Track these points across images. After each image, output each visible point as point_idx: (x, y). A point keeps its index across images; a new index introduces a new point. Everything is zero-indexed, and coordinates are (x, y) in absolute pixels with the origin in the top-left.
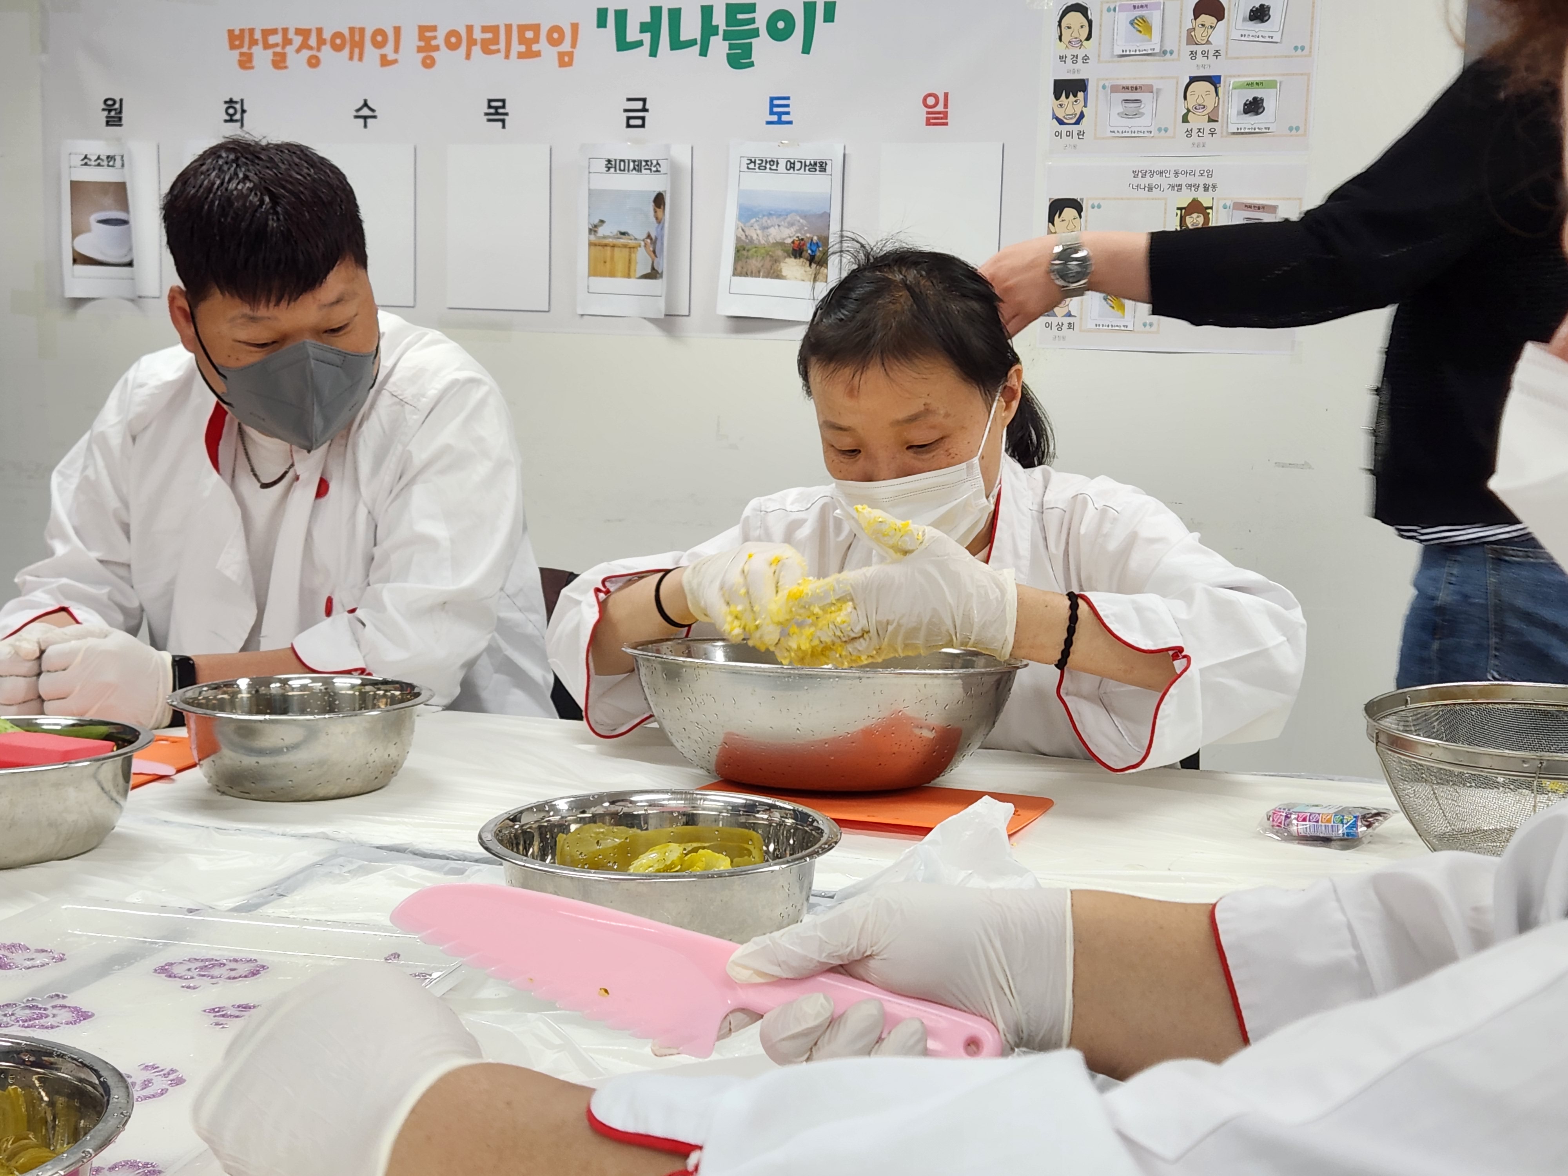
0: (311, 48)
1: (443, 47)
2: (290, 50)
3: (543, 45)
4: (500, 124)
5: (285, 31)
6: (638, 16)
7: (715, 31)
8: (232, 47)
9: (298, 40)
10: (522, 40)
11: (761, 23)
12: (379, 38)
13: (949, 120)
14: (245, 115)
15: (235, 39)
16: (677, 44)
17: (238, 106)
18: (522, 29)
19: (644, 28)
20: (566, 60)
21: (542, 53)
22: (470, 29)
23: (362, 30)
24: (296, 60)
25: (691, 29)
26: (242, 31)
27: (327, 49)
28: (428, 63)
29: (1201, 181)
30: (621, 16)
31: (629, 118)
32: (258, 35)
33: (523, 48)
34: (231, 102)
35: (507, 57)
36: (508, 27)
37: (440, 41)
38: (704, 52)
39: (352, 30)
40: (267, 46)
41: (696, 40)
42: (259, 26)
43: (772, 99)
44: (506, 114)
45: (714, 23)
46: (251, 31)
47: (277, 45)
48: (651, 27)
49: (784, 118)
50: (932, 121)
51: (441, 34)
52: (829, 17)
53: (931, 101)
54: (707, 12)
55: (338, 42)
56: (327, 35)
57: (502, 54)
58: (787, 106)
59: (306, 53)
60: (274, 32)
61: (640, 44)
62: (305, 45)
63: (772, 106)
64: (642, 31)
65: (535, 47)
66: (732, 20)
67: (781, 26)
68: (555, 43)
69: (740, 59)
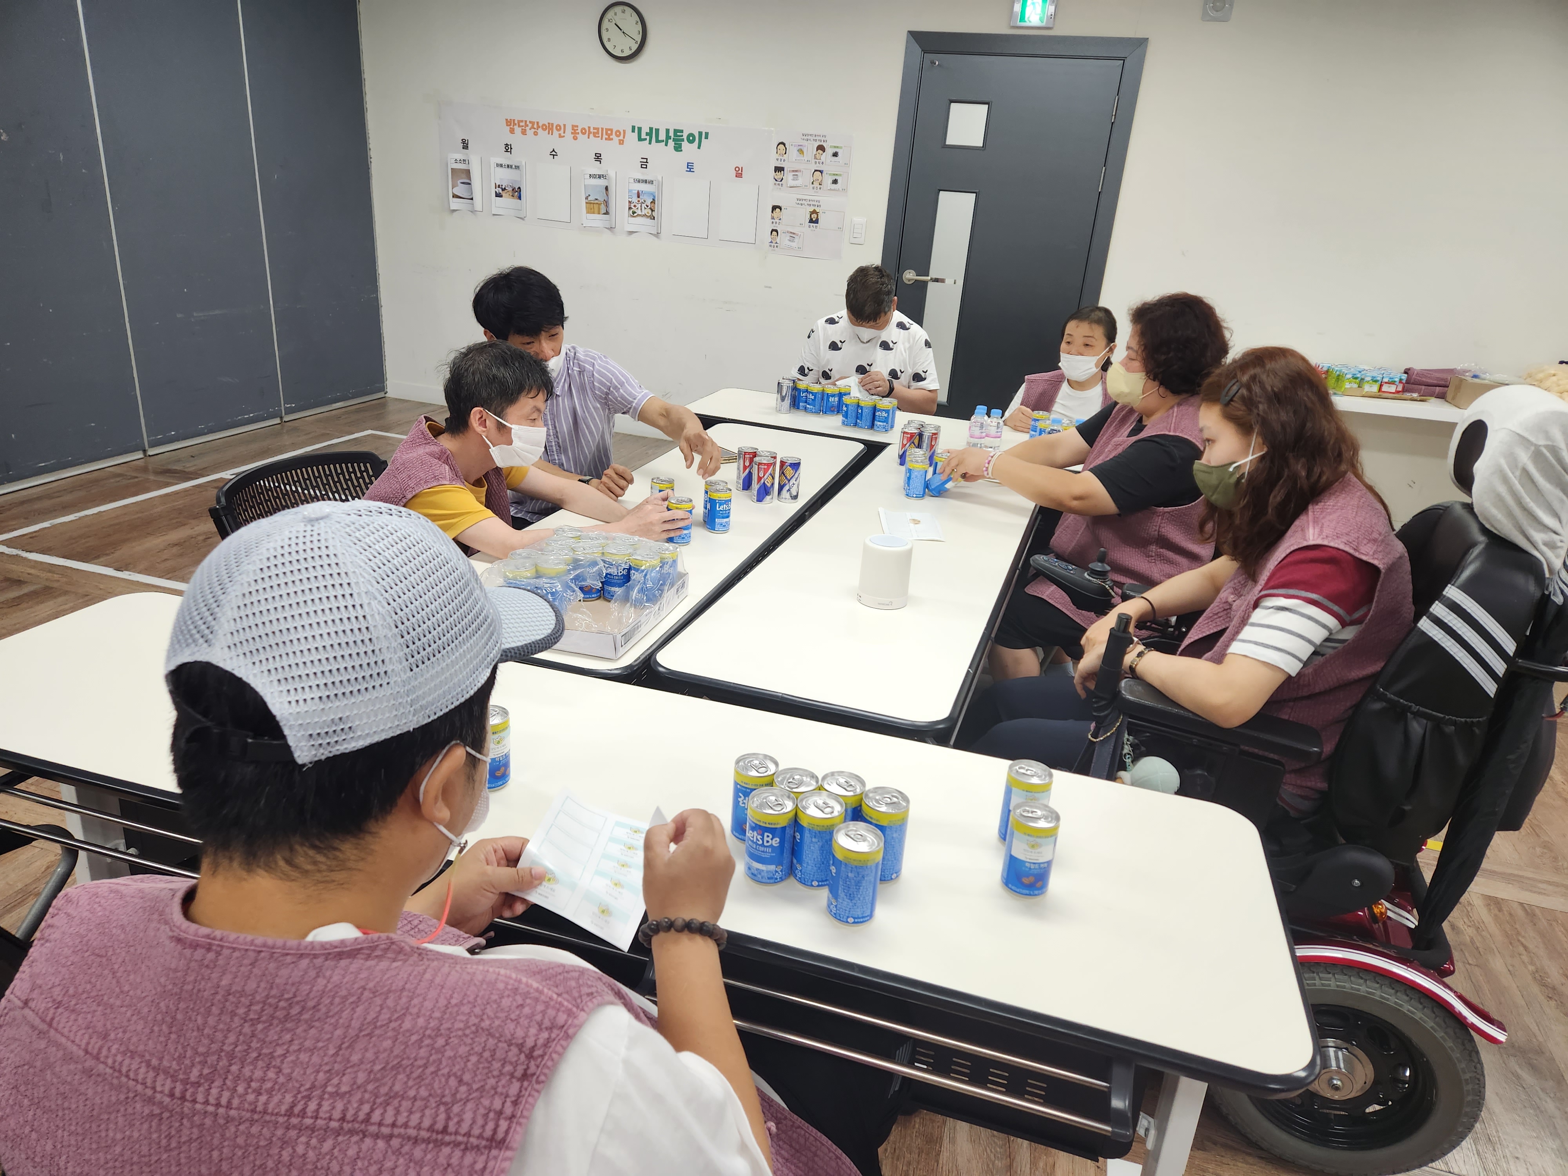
0: (535, 129)
1: (580, 133)
2: (528, 128)
3: (614, 136)
4: (599, 162)
5: (526, 121)
6: (645, 130)
7: (670, 138)
8: (507, 125)
9: (530, 125)
10: (607, 134)
11: (685, 137)
12: (558, 128)
13: (742, 176)
14: (512, 149)
15: (509, 122)
16: (658, 141)
17: (509, 146)
18: (607, 130)
20: (621, 142)
21: (614, 139)
22: (589, 128)
23: (553, 124)
24: (530, 132)
25: (662, 136)
26: (511, 120)
27: (540, 130)
28: (575, 138)
29: (817, 204)
30: (640, 129)
31: (642, 165)
32: (516, 122)
33: (607, 137)
34: (507, 145)
35: (602, 139)
36: (602, 129)
37: (579, 131)
38: (666, 145)
39: (549, 124)
40: (519, 126)
41: (664, 140)
42: (517, 119)
43: (688, 163)
44: (601, 158)
45: (670, 135)
46: (514, 120)
47: (523, 126)
48: (649, 134)
49: (692, 170)
50: (737, 176)
51: (580, 129)
52: (706, 138)
53: (737, 169)
54: (668, 131)
55: (544, 127)
56: (540, 125)
57: (600, 138)
58: (693, 166)
59: (533, 130)
60: (522, 121)
61: (646, 139)
62: (533, 127)
63: (688, 165)
64: (646, 135)
65: (611, 137)
66: (675, 135)
67: (691, 139)
68: (618, 136)
69: (678, 148)
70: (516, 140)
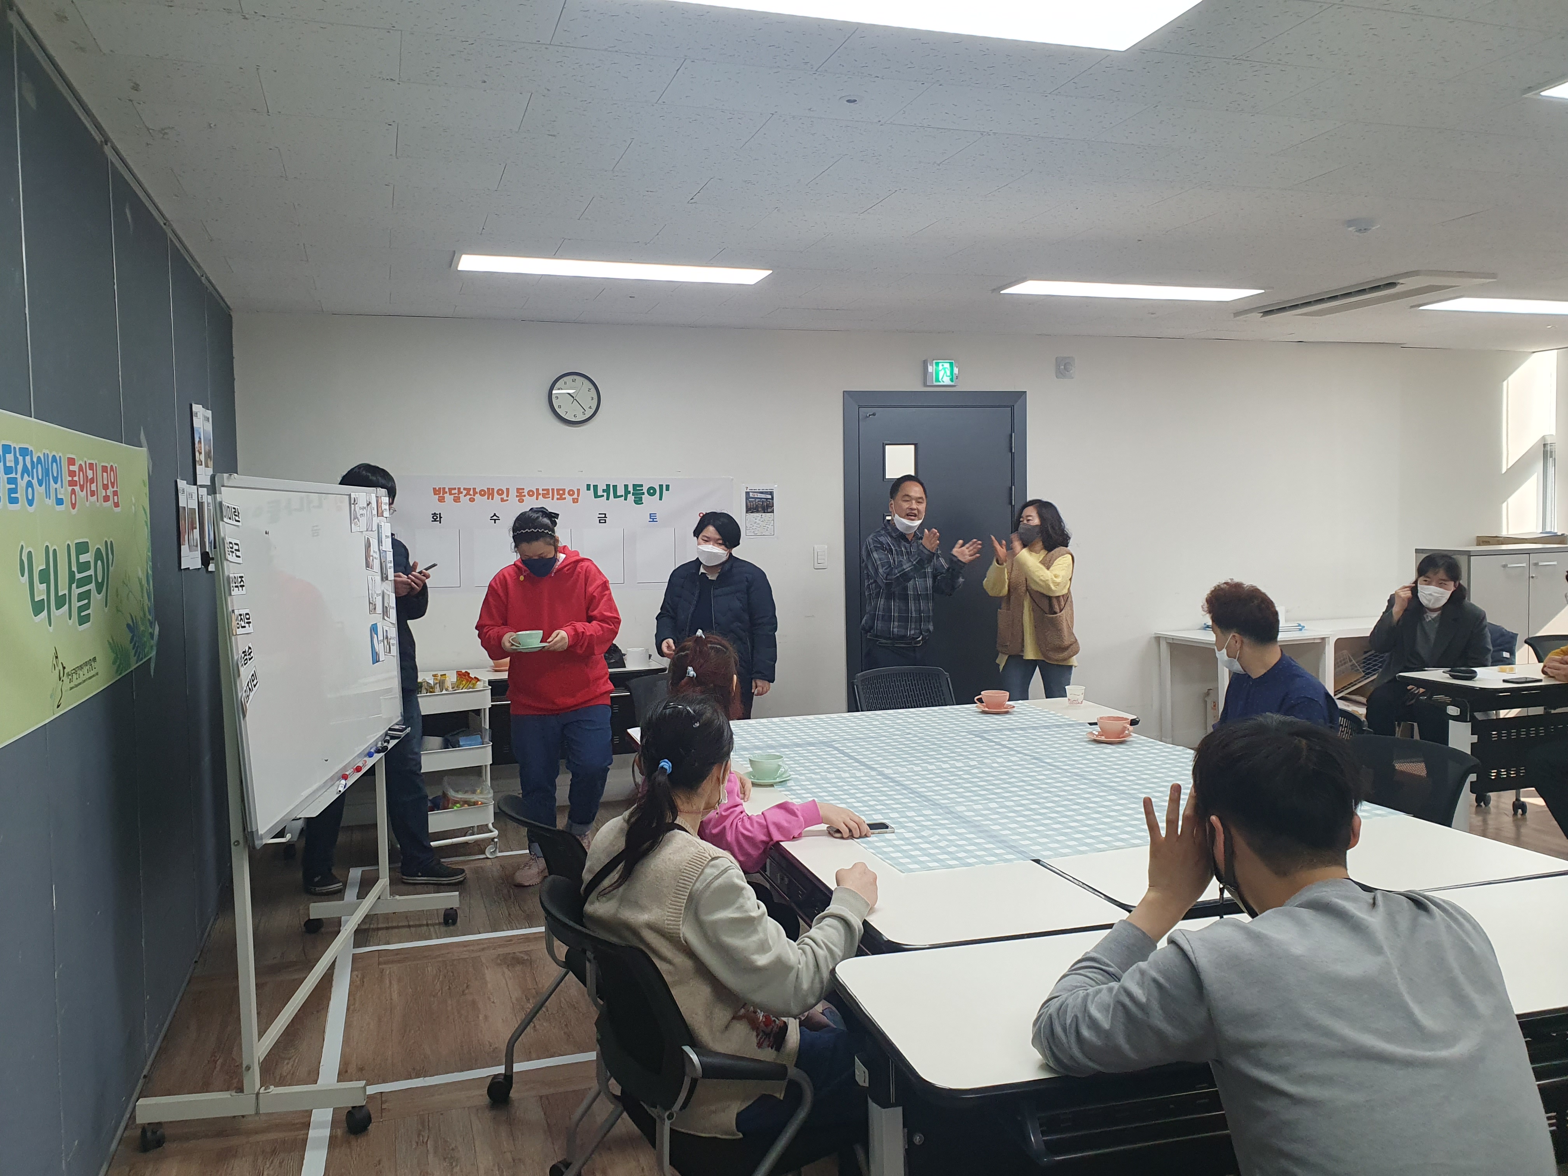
0: (471, 495)
1: (527, 496)
2: (461, 496)
3: (566, 495)
5: (459, 489)
6: (601, 487)
7: (629, 492)
8: (435, 494)
9: (465, 492)
10: (558, 494)
11: (645, 491)
12: (500, 492)
14: (442, 519)
15: (436, 491)
16: (616, 496)
17: (438, 516)
18: (558, 490)
19: (604, 491)
20: (575, 501)
21: (566, 498)
22: (537, 490)
23: (493, 489)
24: (465, 499)
25: (621, 491)
26: (440, 488)
27: (478, 495)
28: (521, 501)
30: (595, 487)
31: (600, 520)
32: (447, 490)
33: (559, 497)
34: (436, 514)
35: (553, 499)
36: (553, 490)
38: (626, 499)
39: (489, 489)
40: (451, 494)
41: (622, 495)
42: (448, 486)
43: (650, 514)
45: (628, 490)
46: (444, 488)
47: (456, 494)
48: (607, 490)
49: (656, 520)
51: (526, 492)
52: (667, 489)
54: (626, 486)
55: (482, 493)
56: (478, 490)
57: (551, 498)
58: (656, 516)
59: (468, 497)
60: (455, 489)
61: (603, 496)
62: (468, 494)
63: (650, 516)
65: (563, 496)
66: (634, 489)
67: (651, 491)
68: (569, 495)
69: (638, 501)
70: (447, 508)
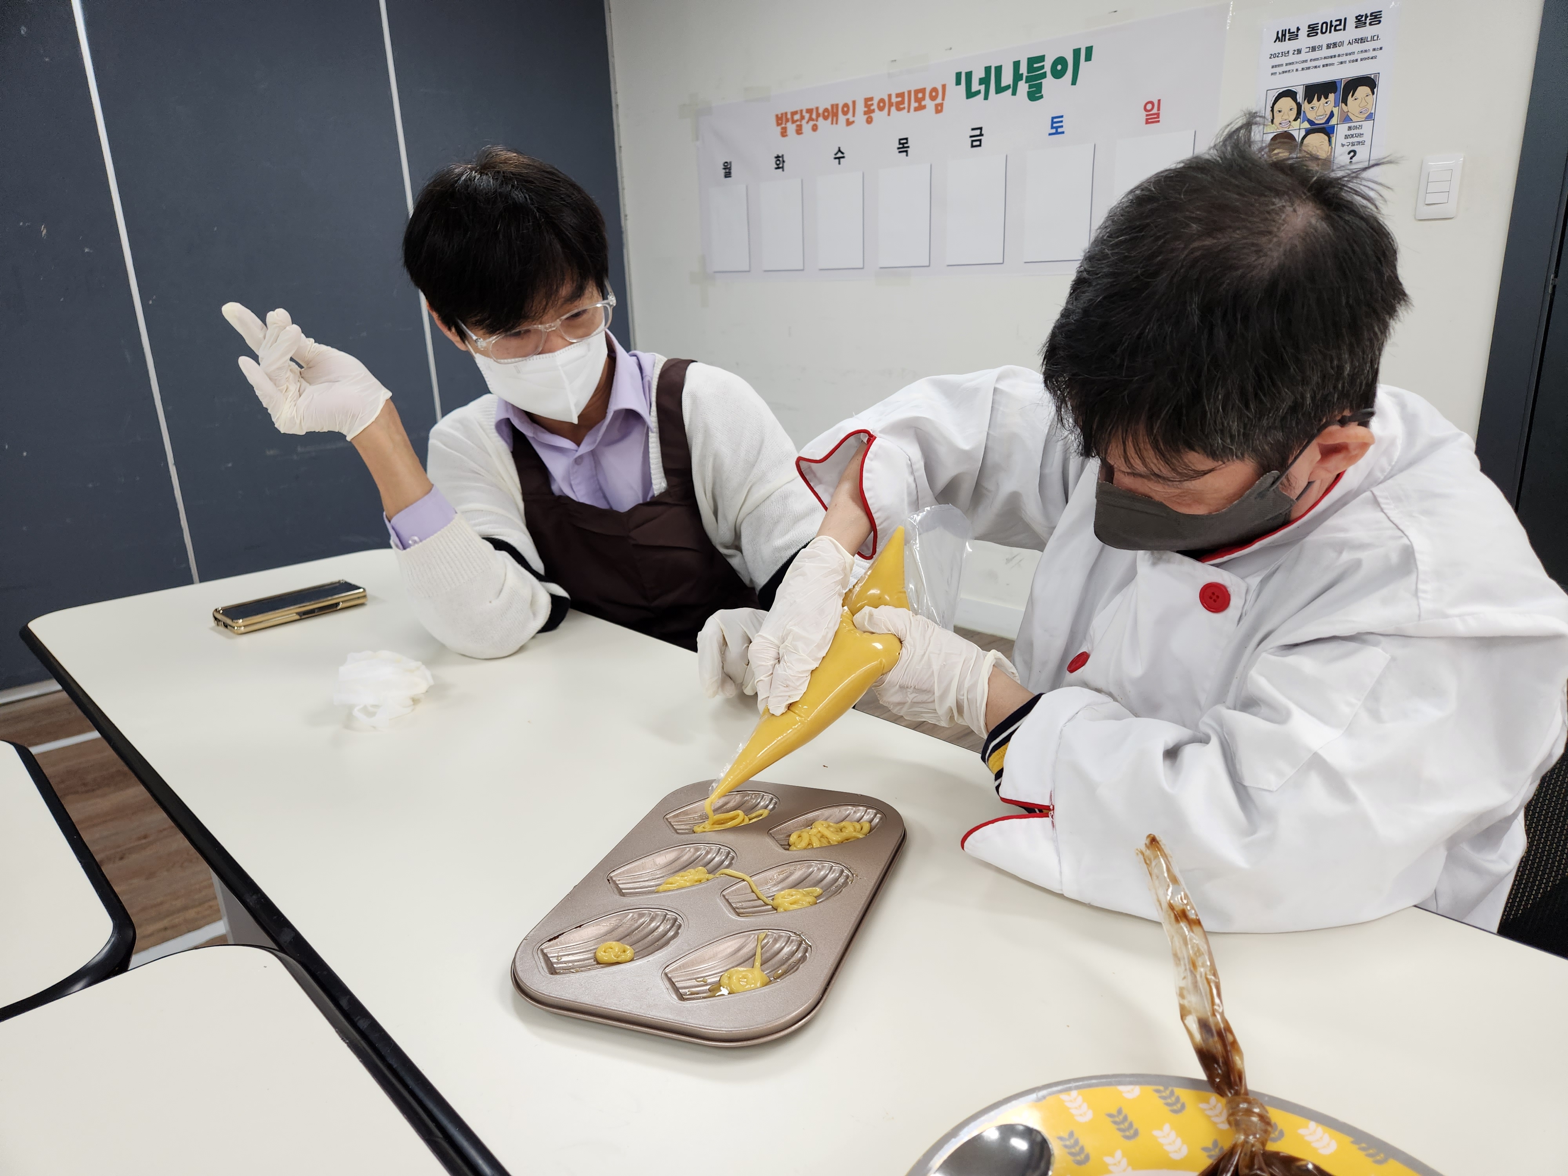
0: (813, 120)
1: (877, 110)
2: (804, 122)
3: (927, 102)
4: (905, 153)
5: (802, 111)
6: (979, 74)
7: (1021, 77)
8: (778, 124)
9: (807, 116)
10: (918, 100)
11: (1048, 68)
12: (846, 109)
13: (1160, 119)
14: (785, 164)
15: (781, 119)
16: (1000, 90)
17: (781, 159)
18: (917, 92)
20: (939, 109)
21: (927, 107)
22: (890, 96)
23: (837, 105)
24: (807, 127)
25: (1007, 78)
27: (821, 119)
28: (869, 121)
30: (969, 75)
31: (973, 141)
32: (789, 116)
33: (916, 105)
34: (778, 157)
35: (909, 111)
37: (875, 107)
38: (1014, 93)
39: (832, 106)
40: (793, 122)
41: (1010, 85)
42: (789, 110)
43: (1053, 118)
44: (908, 147)
45: (1020, 72)
47: (798, 120)
48: (985, 81)
49: (1060, 130)
50: (1149, 121)
51: (875, 102)
52: (1088, 58)
53: (1149, 107)
54: (1017, 64)
55: (826, 115)
56: (821, 111)
57: (906, 110)
58: (1061, 122)
59: (812, 123)
60: (797, 113)
61: (979, 92)
62: (811, 119)
63: (1053, 123)
64: (980, 84)
65: (923, 103)
66: (1030, 69)
67: (1059, 68)
68: (933, 98)
69: (1035, 94)
70: (790, 147)
